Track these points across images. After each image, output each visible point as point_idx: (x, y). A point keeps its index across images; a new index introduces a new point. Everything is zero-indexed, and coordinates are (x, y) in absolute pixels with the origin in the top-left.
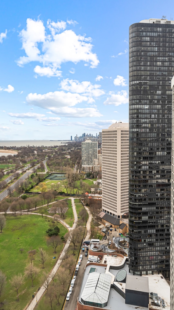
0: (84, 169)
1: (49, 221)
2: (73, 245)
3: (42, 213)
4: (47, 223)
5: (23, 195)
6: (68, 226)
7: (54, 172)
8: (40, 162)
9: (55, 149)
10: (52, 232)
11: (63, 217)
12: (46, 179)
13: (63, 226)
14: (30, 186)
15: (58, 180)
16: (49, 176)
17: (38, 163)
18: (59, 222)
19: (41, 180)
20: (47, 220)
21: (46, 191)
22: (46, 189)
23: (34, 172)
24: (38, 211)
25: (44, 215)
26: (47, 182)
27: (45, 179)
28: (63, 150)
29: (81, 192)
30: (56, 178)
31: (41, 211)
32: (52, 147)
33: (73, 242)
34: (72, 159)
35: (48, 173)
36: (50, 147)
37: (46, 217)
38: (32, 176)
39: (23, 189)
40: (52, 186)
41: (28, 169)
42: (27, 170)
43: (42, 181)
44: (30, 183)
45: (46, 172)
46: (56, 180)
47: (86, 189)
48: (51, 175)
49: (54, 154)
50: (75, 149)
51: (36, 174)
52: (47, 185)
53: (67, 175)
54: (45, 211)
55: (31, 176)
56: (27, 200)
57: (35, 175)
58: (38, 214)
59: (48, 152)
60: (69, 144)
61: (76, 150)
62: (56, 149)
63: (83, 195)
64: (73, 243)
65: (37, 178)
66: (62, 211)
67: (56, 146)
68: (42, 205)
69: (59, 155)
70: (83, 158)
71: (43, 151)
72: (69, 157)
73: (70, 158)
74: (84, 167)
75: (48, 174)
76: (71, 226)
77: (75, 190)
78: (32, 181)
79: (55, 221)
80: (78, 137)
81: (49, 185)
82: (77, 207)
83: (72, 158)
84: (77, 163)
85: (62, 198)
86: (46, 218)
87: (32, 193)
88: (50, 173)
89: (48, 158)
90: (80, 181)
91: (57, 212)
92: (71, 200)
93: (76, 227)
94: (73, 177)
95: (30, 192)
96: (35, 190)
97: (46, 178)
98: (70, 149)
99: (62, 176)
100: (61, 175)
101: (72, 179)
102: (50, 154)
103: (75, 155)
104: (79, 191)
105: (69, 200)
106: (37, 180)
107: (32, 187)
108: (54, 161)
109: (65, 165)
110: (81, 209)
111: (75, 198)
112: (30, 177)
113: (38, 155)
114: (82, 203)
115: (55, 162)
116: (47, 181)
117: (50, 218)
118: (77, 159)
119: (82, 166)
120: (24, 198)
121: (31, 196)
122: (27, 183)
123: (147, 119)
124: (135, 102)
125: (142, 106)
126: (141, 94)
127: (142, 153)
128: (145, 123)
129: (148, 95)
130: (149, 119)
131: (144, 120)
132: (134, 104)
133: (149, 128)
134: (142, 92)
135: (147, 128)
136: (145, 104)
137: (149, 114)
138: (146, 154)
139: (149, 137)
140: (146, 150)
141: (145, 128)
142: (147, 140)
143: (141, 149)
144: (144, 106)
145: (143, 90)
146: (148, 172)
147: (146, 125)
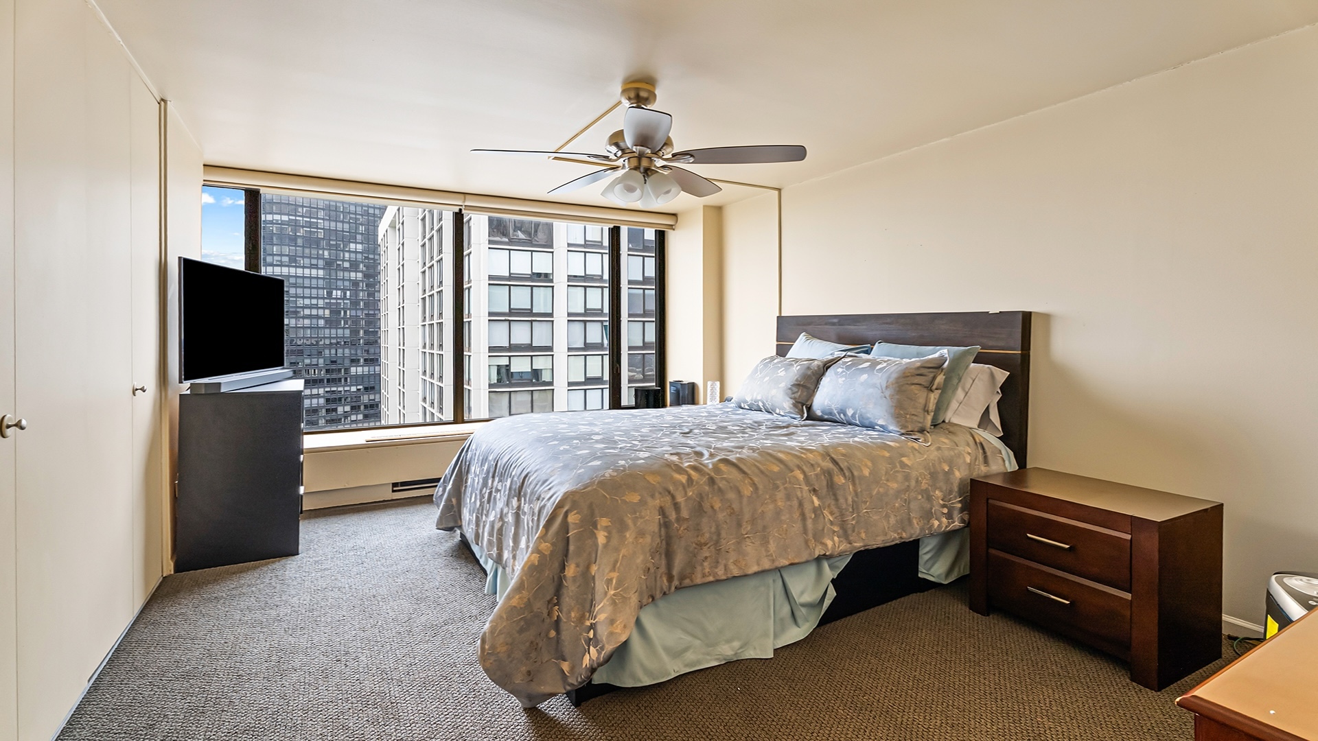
123: (317, 298)
124: (277, 261)
125: (300, 271)
126: (296, 244)
127: (303, 372)
128: (311, 307)
129: (321, 249)
130: (324, 298)
131: (307, 302)
132: (272, 265)
133: (324, 318)
134: (300, 242)
135: (318, 317)
136: (311, 267)
137: (323, 288)
138: (316, 373)
139: (325, 338)
140: (316, 363)
141: (310, 317)
142: (321, 343)
143: (298, 363)
144: (307, 271)
145: (303, 237)
146: (324, 411)
147: (314, 312)
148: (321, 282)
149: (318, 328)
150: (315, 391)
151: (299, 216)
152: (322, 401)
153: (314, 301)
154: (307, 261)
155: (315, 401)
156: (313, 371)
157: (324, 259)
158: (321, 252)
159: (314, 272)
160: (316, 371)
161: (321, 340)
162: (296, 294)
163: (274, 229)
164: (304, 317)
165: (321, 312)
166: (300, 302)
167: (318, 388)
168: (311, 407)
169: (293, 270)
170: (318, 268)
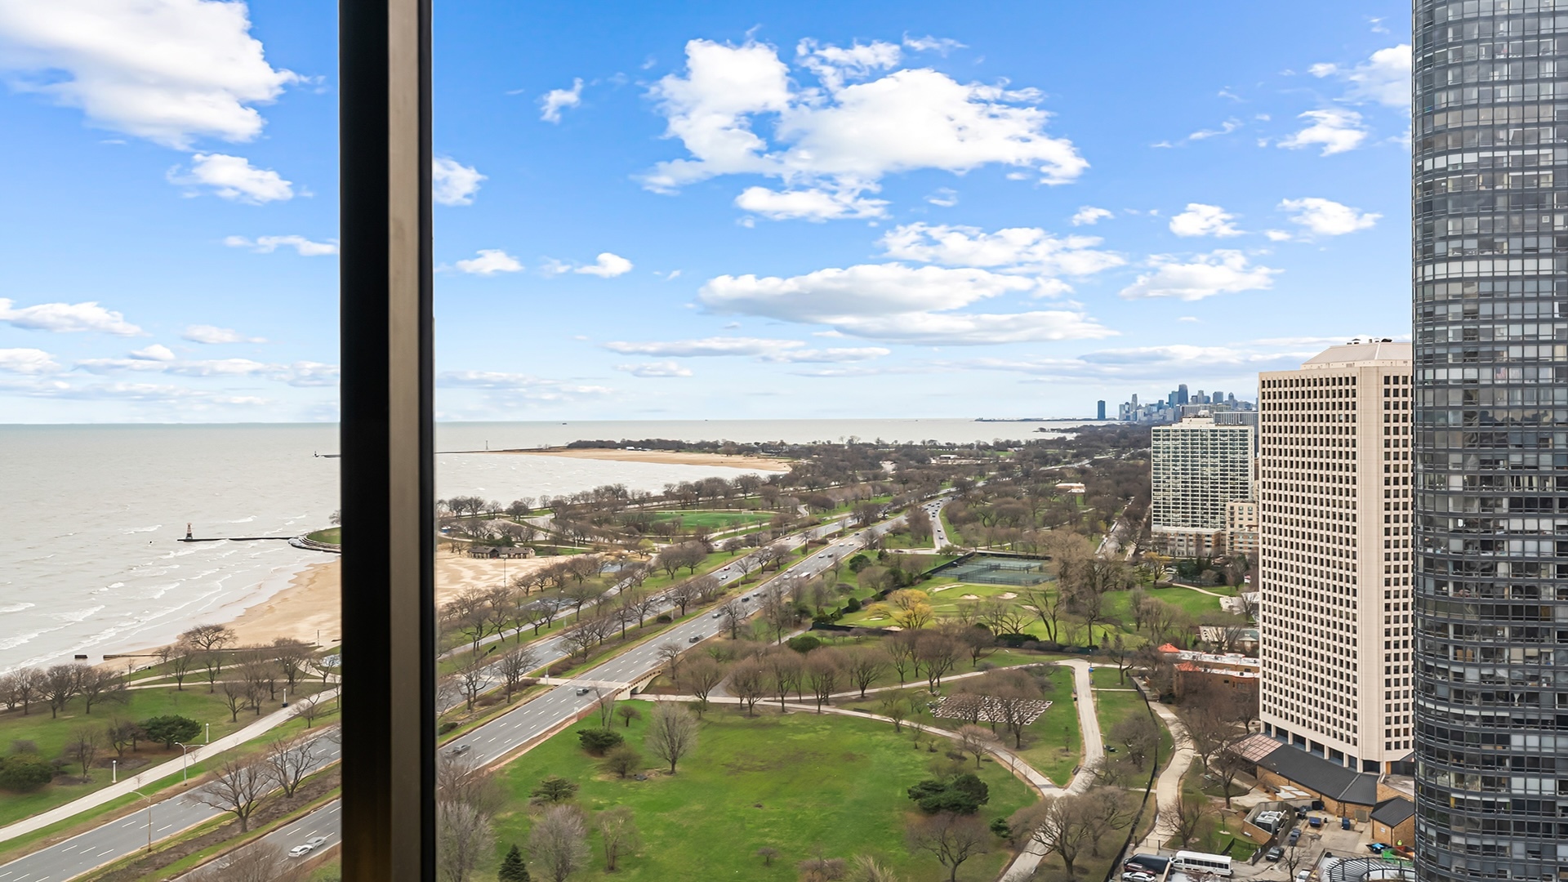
0: (1163, 541)
1: (932, 750)
2: (1061, 862)
3: (898, 714)
4: (919, 757)
5: (798, 634)
6: (1038, 779)
7: (982, 549)
8: (910, 506)
9: (1002, 455)
10: (942, 795)
11: (1017, 737)
12: (937, 578)
13: (1013, 777)
14: (843, 600)
15: (1001, 582)
16: (951, 565)
17: (897, 512)
18: (989, 760)
19: (902, 578)
20: (925, 746)
21: (929, 624)
22: (927, 616)
23: (872, 547)
24: (879, 703)
25: (904, 722)
26: (937, 590)
27: (927, 577)
28: (1045, 460)
29: (1132, 641)
30: (993, 575)
31: (892, 706)
32: (987, 447)
33: (1059, 847)
34: (1097, 498)
35: (946, 551)
36: (971, 446)
37: (918, 735)
38: (858, 563)
39: (804, 612)
40: (964, 608)
41: (841, 534)
42: (832, 536)
43: (911, 584)
44: (844, 589)
45: (938, 548)
46: (993, 581)
47: (1165, 629)
48: (961, 561)
49: (994, 477)
50: (1118, 456)
51: (881, 556)
52: (937, 600)
53: (1054, 566)
54: (919, 707)
55: (851, 561)
56: (818, 656)
57: (873, 556)
58: (875, 717)
59: (959, 465)
60: (1086, 433)
61: (1128, 459)
62: (1005, 457)
63: (1148, 655)
64: (1063, 853)
65: (883, 570)
66: (1010, 717)
67: (1008, 441)
68: (902, 682)
69: (1017, 481)
70: (1158, 496)
71: (933, 461)
72: (1078, 488)
73: (1086, 497)
74: (1164, 536)
75: (948, 557)
76: (1061, 781)
77: (1099, 631)
78: (853, 582)
79: (965, 754)
80: (1140, 407)
81: (949, 601)
82: (1105, 703)
83: (1097, 493)
84: (1128, 515)
85: (1015, 661)
86: (917, 738)
87: (847, 629)
88: (960, 554)
89: (953, 490)
90: (1132, 591)
91: (983, 716)
92: (1071, 671)
93: (1090, 789)
94: (1092, 575)
95: (837, 623)
96: (865, 619)
97: (934, 572)
98: (1088, 455)
99: (1027, 569)
100: (1024, 564)
101: (1086, 580)
102: (968, 475)
103: (1118, 483)
104: (1124, 636)
105: (1058, 669)
106: (882, 578)
107: (854, 607)
108: (988, 504)
109: (1052, 522)
110: (1127, 712)
111: (1095, 665)
112: (848, 565)
113: (901, 479)
114: (1137, 687)
115: (991, 509)
116: (937, 584)
117: (944, 737)
118: (1127, 497)
119: (1154, 528)
120: (804, 646)
121: (844, 643)
122: (826, 587)
123: (1538, 321)
124: (1454, 250)
125: (1501, 266)
126: (1493, 209)
127: (1507, 480)
128: (1523, 342)
129: (1546, 213)
130: (1553, 321)
131: (1515, 330)
132: (1446, 259)
133: (1552, 364)
134: (1501, 202)
135: (1537, 363)
136: (1525, 254)
137: (1552, 299)
138: (1535, 484)
139: (1554, 408)
140: (1534, 464)
141: (1523, 362)
142: (1546, 420)
143: (1497, 462)
144: (1515, 265)
145: (1507, 192)
146: (1552, 569)
147: (1530, 352)
148: (1546, 287)
149: (1538, 386)
150: (1531, 524)
151: (1500, 149)
152: (1547, 547)
153: (1530, 329)
154: (1516, 243)
155: (1531, 545)
156: (1527, 479)
157: (1553, 233)
158: (1546, 219)
159: (1530, 265)
160: (1534, 480)
161: (1546, 414)
162: (1493, 316)
163: (1450, 185)
164: (1509, 365)
165: (1545, 352)
166: (1502, 333)
167: (1538, 518)
168: (1524, 558)
169: (1486, 267)
170: (1538, 256)
